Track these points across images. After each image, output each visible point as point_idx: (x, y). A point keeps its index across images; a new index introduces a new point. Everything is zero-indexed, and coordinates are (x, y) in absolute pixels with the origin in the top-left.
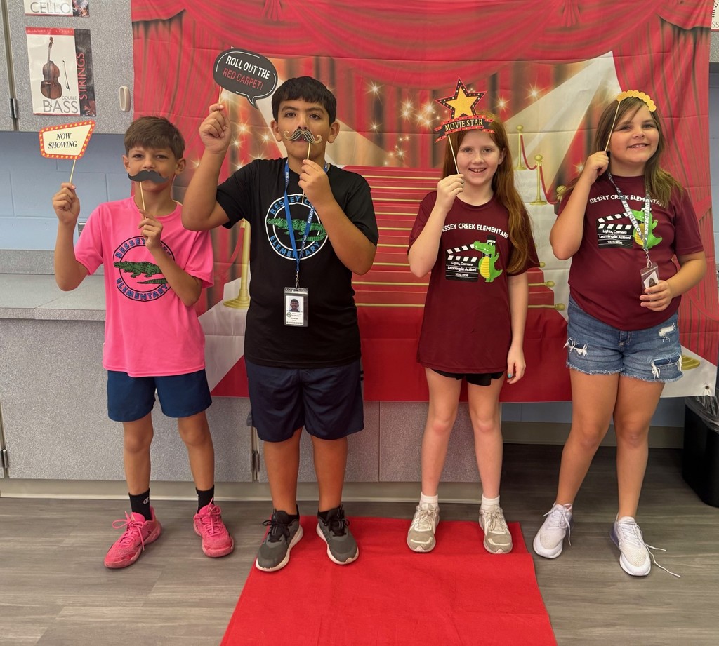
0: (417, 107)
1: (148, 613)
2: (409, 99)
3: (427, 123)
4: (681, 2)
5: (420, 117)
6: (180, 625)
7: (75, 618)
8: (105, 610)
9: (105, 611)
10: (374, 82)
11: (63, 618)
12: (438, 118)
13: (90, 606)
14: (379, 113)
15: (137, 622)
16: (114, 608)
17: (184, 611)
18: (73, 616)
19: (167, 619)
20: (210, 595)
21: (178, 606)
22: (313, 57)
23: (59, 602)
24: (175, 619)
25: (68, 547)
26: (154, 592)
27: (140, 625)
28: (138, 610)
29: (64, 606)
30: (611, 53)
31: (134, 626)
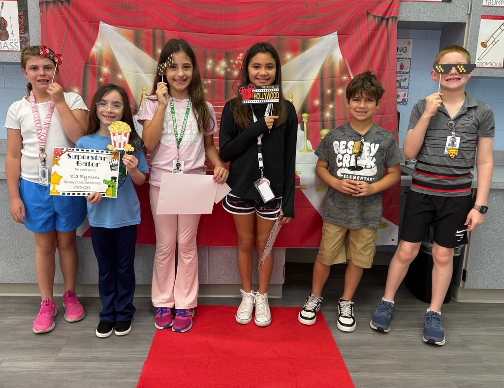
0: (216, 63)
1: (58, 365)
2: (211, 58)
3: (223, 73)
4: (380, 2)
5: (218, 69)
6: (78, 373)
7: (11, 369)
8: (30, 363)
9: (29, 365)
12: (229, 70)
15: (51, 371)
16: (36, 363)
17: (80, 364)
18: (8, 367)
19: (71, 369)
20: (99, 354)
21: (78, 361)
22: (151, 30)
24: (75, 369)
25: (6, 325)
26: (62, 353)
27: (52, 373)
28: (51, 364)
29: (3, 361)
30: (336, 32)
31: (49, 373)
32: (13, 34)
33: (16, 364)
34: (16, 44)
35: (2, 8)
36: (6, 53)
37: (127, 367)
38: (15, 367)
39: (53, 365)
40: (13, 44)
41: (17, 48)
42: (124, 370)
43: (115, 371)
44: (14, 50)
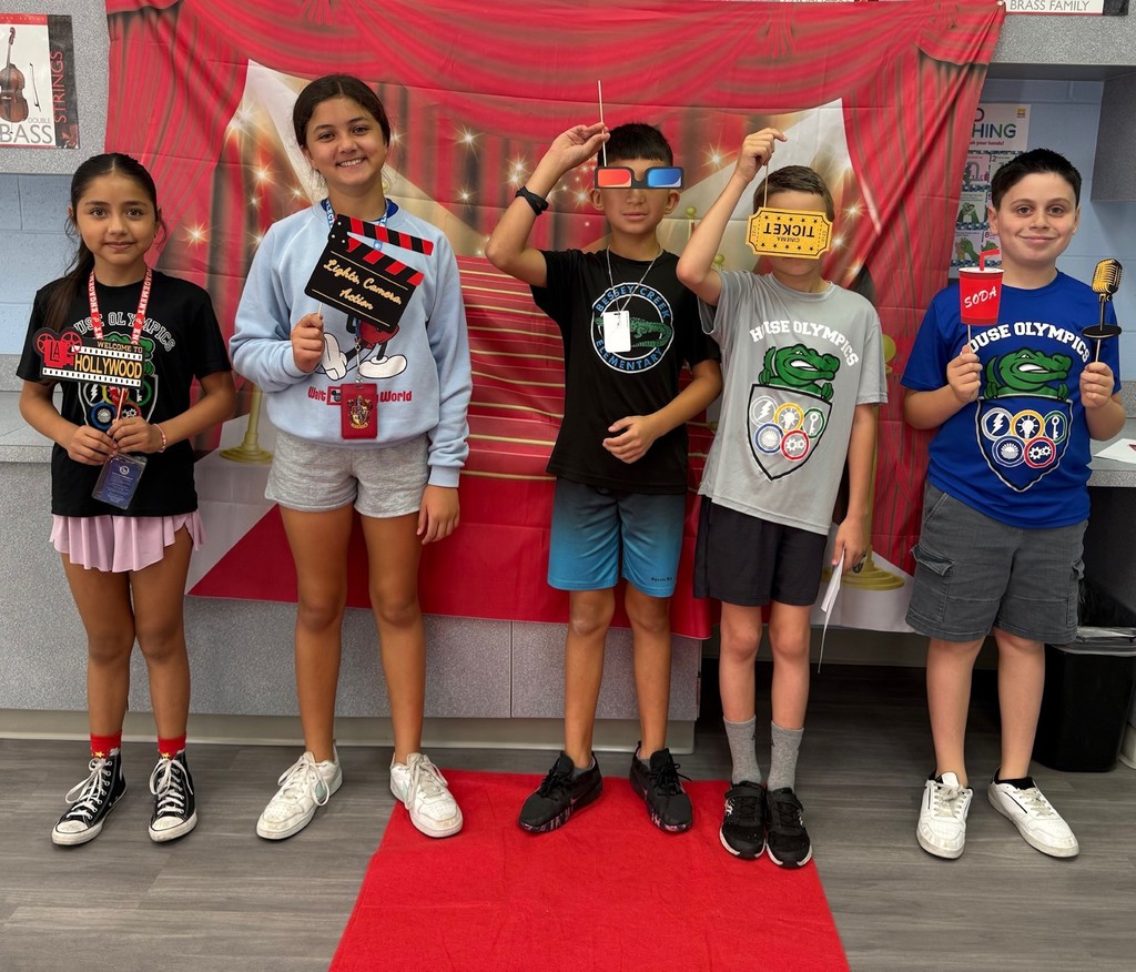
1: (147, 918)
2: (521, 157)
6: (195, 939)
7: (35, 925)
8: (80, 912)
9: (80, 915)
10: (467, 127)
11: (15, 925)
13: (58, 906)
14: (472, 175)
15: (131, 933)
16: (94, 910)
17: (201, 915)
18: (30, 920)
19: (176, 928)
20: (243, 892)
21: (193, 909)
23: (11, 899)
24: (187, 928)
25: (26, 814)
26: (156, 887)
27: (134, 937)
28: (131, 913)
29: (19, 905)
30: (840, 101)
31: (124, 938)
32: (37, 105)
33: (48, 912)
34: (46, 129)
35: (11, 41)
36: (23, 151)
37: (309, 925)
38: (45, 921)
39: (135, 916)
40: (39, 131)
41: (48, 139)
42: (304, 934)
43: (283, 934)
44: (41, 143)
